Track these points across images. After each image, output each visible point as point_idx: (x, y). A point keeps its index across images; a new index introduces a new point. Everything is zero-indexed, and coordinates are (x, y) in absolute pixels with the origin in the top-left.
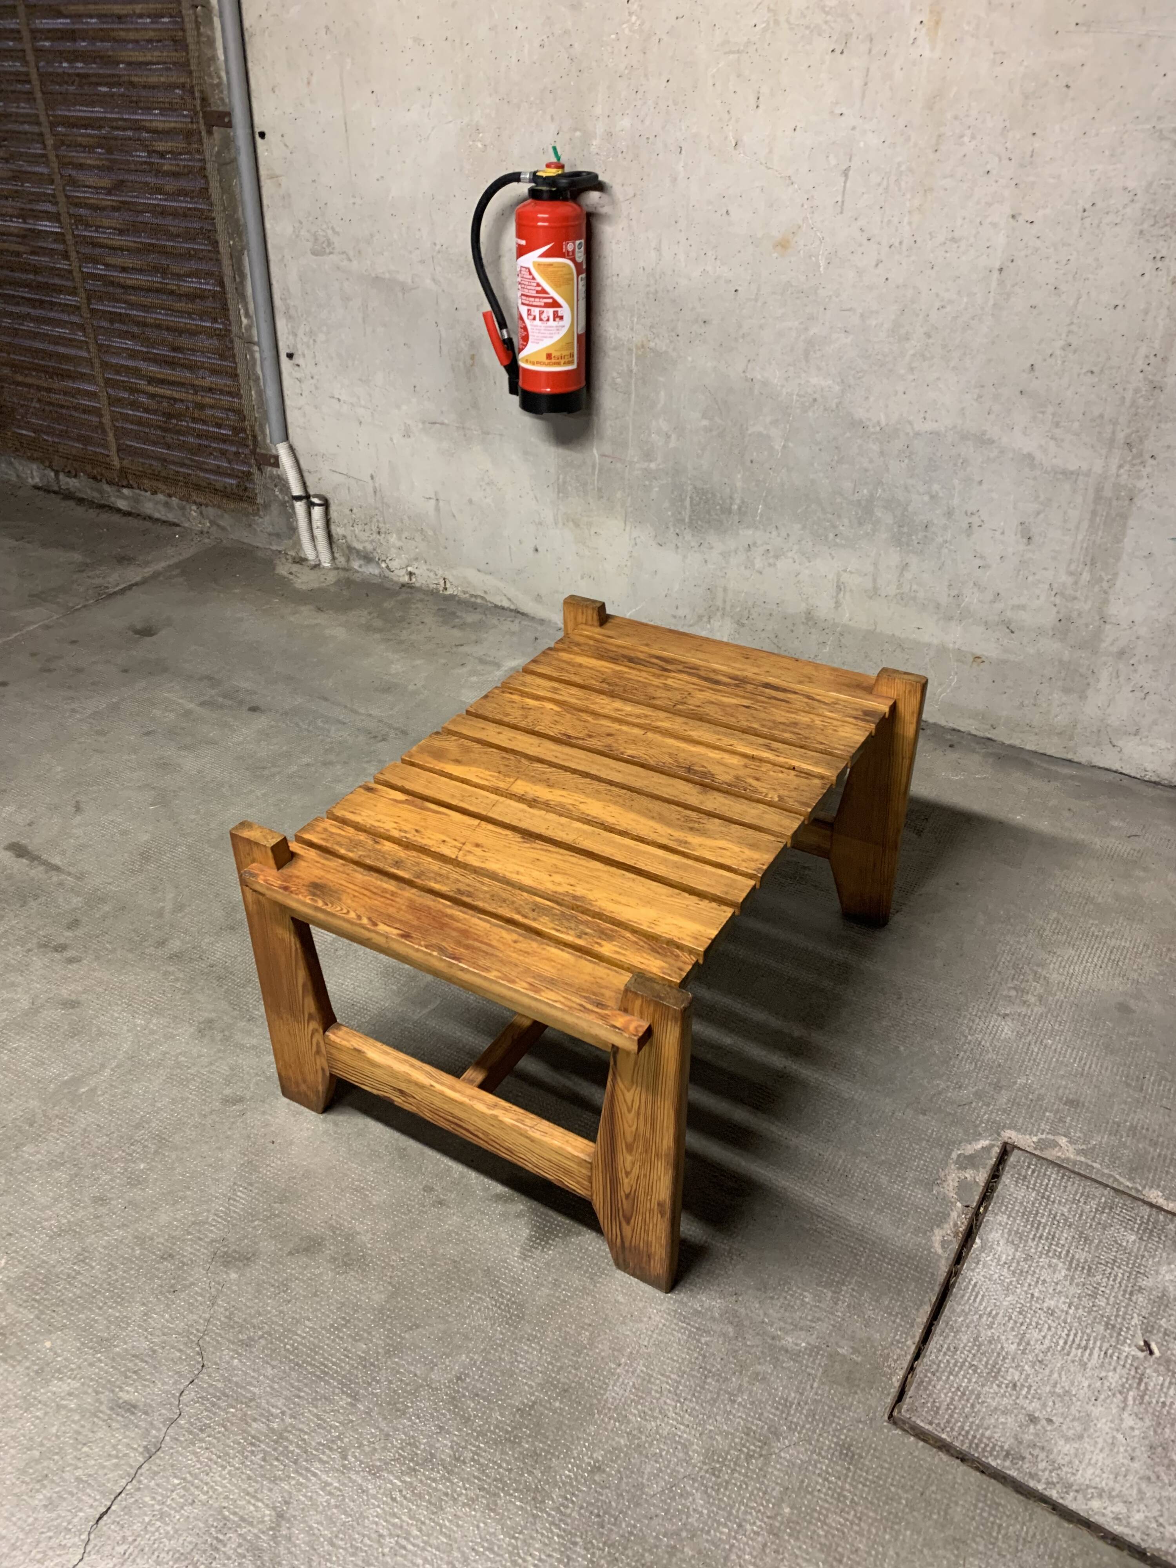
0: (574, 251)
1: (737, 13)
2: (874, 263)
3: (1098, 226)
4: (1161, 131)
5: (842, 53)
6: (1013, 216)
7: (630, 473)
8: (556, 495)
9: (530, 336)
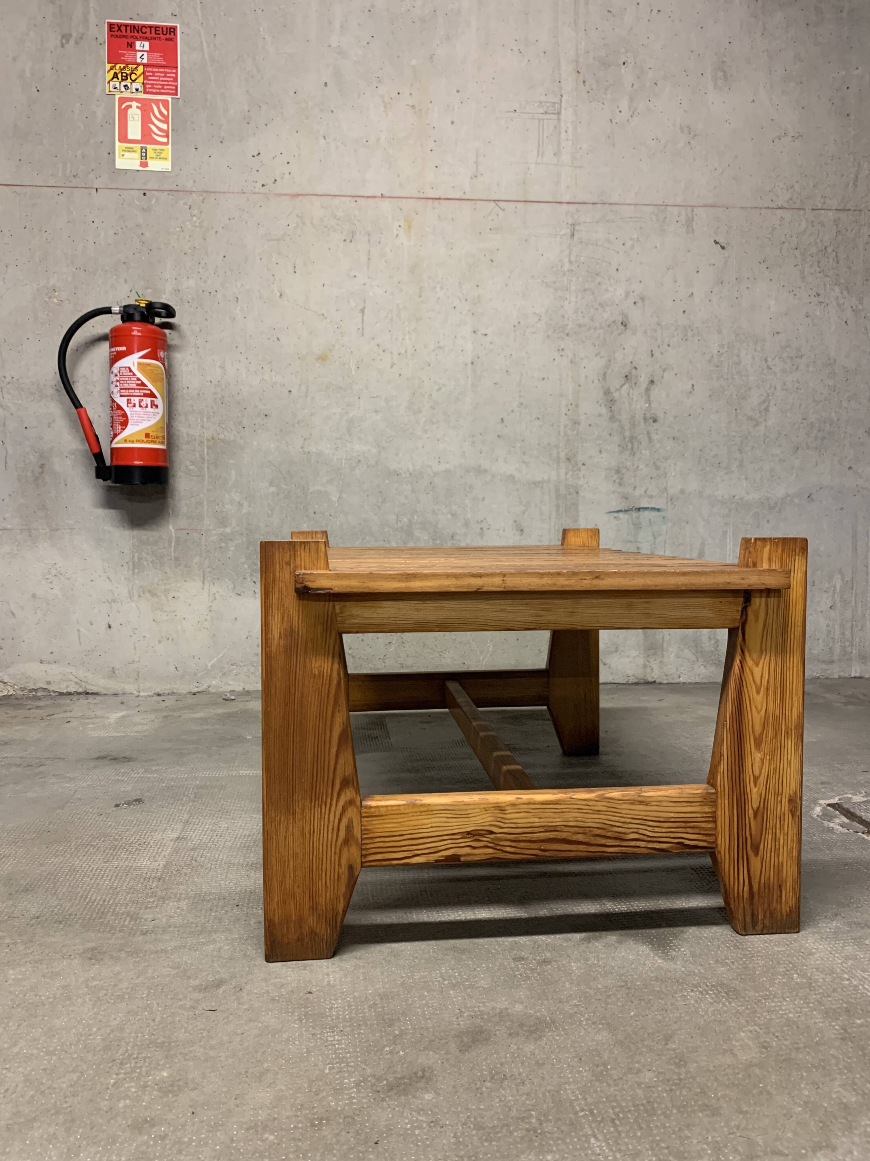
0: (164, 358)
2: (390, 366)
3: (524, 335)
4: (547, 283)
5: (351, 241)
7: (206, 540)
8: (131, 572)
9: (130, 421)
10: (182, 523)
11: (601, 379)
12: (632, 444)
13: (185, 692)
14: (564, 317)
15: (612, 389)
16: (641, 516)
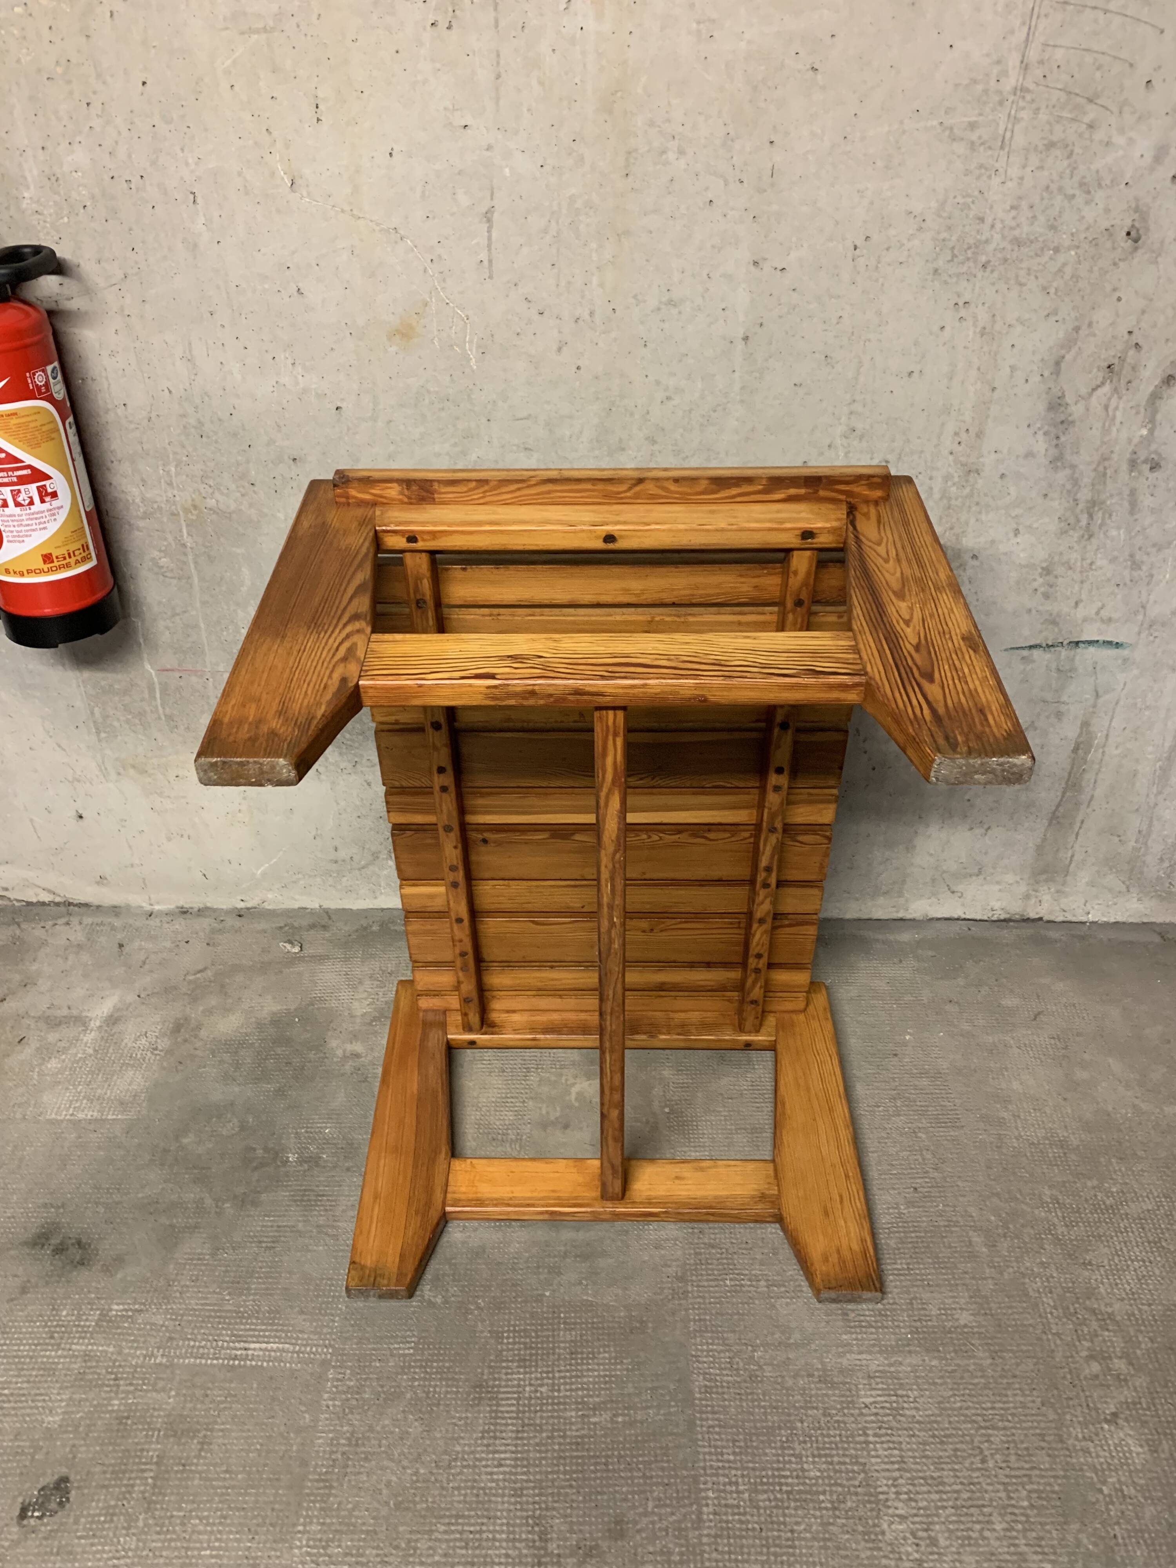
0: (47, 385)
2: (555, 348)
3: (877, 267)
4: (951, 129)
6: (756, 263)
7: (215, 687)
8: (94, 737)
9: (4, 534)
10: (168, 659)
11: (1046, 374)
12: (1091, 516)
13: (224, 907)
14: (982, 220)
15: (1069, 399)
16: (1077, 658)
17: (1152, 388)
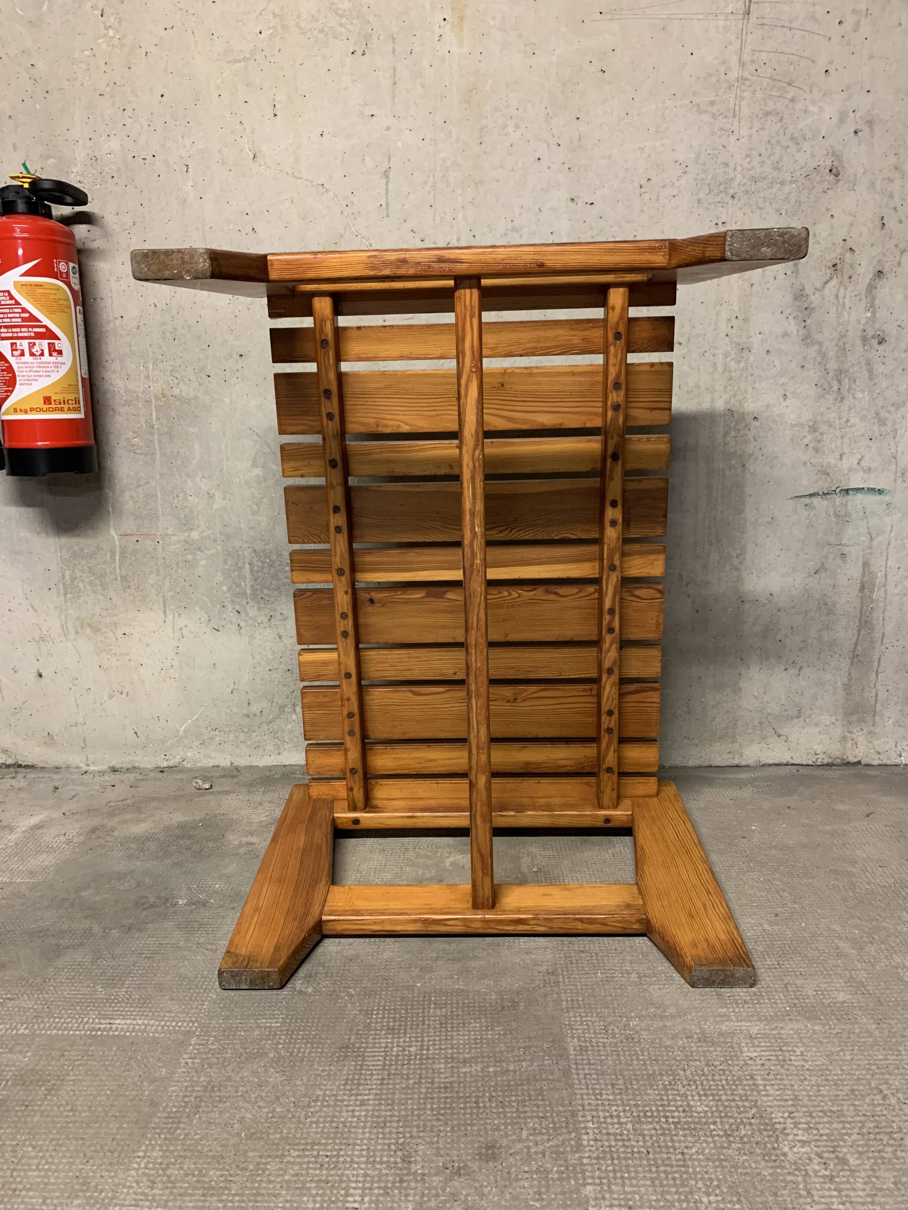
0: (67, 273)
1: (238, 21)
3: (657, 200)
4: (698, 105)
5: (363, 54)
6: (572, 200)
7: (163, 549)
8: (62, 598)
9: (18, 378)
10: (129, 525)
11: (789, 273)
13: (150, 766)
14: (727, 165)
16: (850, 503)
17: (867, 281)
